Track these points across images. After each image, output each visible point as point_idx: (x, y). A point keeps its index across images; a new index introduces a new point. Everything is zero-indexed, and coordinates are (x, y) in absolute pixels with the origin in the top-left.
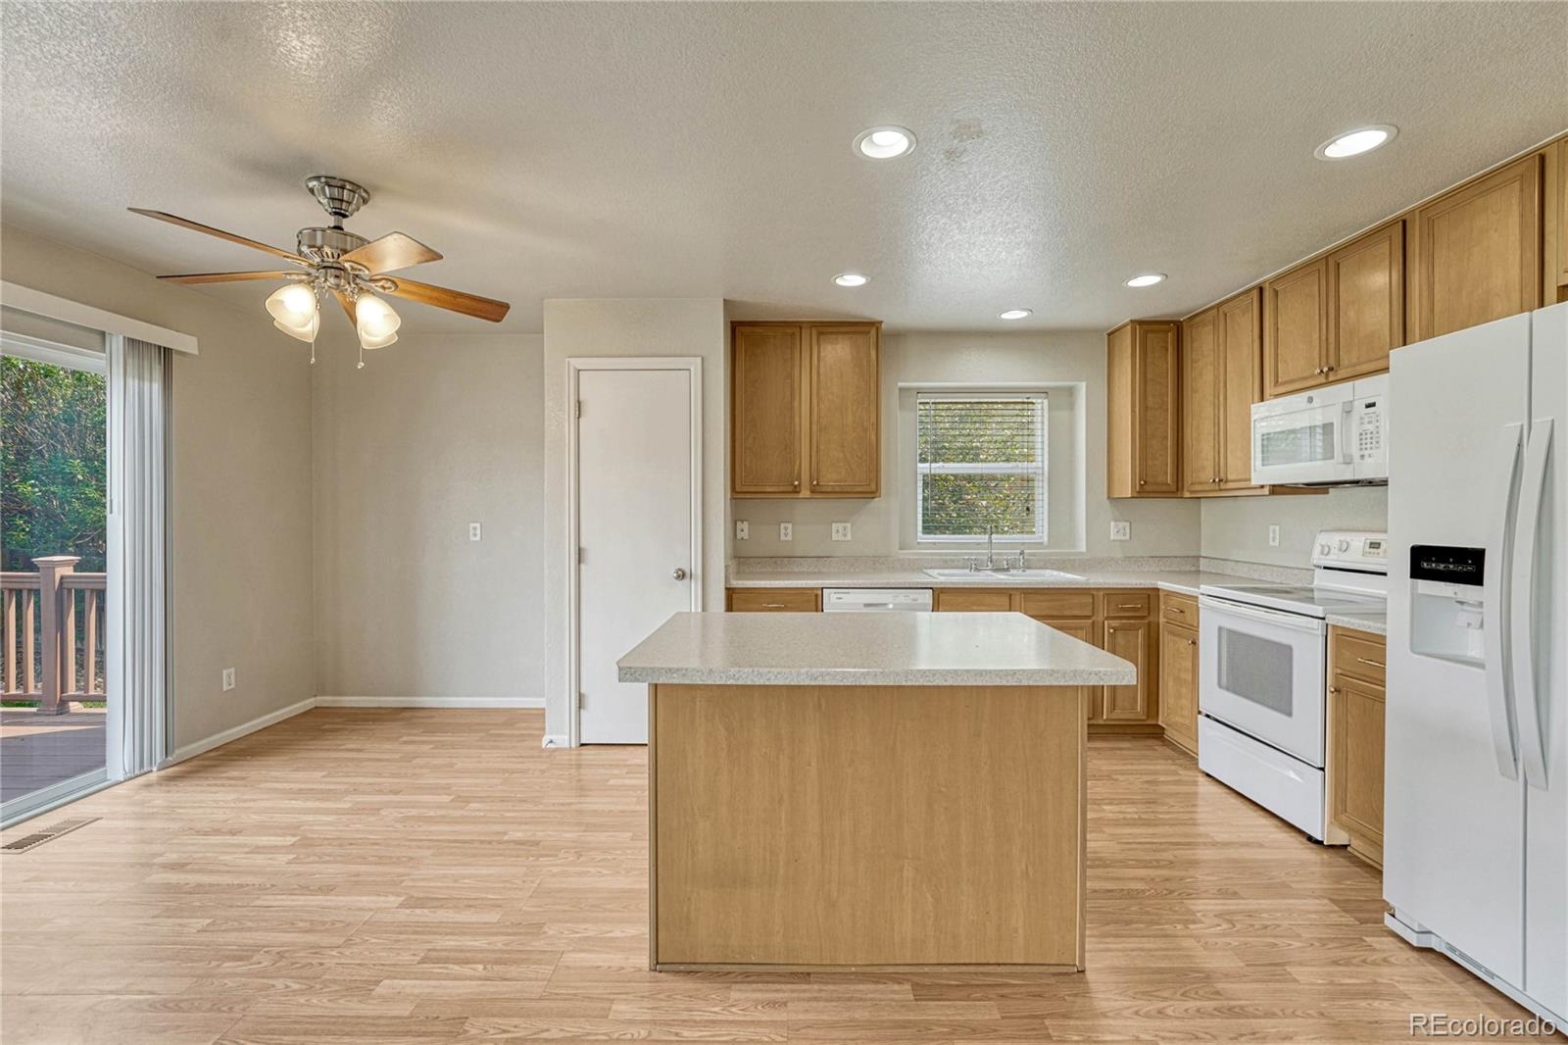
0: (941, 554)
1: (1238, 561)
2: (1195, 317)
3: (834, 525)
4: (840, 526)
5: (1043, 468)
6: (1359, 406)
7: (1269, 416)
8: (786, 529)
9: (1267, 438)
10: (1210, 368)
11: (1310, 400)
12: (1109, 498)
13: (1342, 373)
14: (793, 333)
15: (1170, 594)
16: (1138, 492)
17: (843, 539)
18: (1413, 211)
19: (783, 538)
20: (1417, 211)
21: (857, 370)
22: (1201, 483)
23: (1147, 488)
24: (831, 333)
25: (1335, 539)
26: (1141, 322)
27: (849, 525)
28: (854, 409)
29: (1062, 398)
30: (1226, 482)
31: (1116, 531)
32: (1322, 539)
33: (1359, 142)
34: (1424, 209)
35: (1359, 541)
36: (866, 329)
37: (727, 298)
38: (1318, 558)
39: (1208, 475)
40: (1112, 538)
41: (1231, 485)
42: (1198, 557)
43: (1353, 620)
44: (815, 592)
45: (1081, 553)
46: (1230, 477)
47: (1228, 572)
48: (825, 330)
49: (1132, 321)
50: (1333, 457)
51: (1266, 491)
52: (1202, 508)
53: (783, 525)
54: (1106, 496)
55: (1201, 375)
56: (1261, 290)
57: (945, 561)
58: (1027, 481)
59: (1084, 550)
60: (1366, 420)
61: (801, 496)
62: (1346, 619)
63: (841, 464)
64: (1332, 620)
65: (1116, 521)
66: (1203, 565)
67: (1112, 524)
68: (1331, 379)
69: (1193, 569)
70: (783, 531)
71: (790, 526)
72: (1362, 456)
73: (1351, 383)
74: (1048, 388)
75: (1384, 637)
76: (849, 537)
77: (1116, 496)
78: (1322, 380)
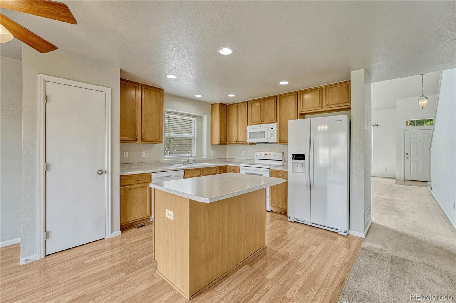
0: (174, 160)
1: (236, 159)
2: (231, 105)
3: (143, 152)
4: (145, 152)
5: (194, 136)
6: (270, 129)
7: (250, 129)
8: (126, 153)
9: (250, 133)
10: (235, 117)
11: (260, 126)
12: (211, 144)
13: (265, 122)
14: (136, 86)
15: (230, 166)
16: (220, 143)
17: (146, 156)
18: (278, 95)
19: (124, 157)
20: (279, 96)
21: (157, 103)
22: (232, 142)
23: (222, 142)
24: (149, 89)
25: (259, 154)
26: (221, 104)
27: (148, 152)
28: (156, 115)
29: (200, 118)
30: (239, 142)
31: (212, 152)
32: (256, 154)
33: (284, 83)
34: (280, 95)
35: (263, 154)
36: (160, 90)
37: (121, 69)
38: (255, 157)
39: (234, 140)
40: (211, 154)
41: (240, 142)
42: (226, 158)
43: (275, 168)
44: (150, 174)
45: (205, 158)
46: (240, 141)
47: (234, 161)
48: (147, 88)
49: (219, 103)
50: (265, 138)
51: (248, 144)
52: (227, 147)
53: (124, 152)
54: (210, 144)
55: (232, 118)
56: (248, 102)
57: (176, 162)
58: (191, 139)
59: (206, 157)
60: (271, 131)
61: (138, 142)
62: (274, 168)
63: (151, 132)
64: (271, 168)
65: (212, 150)
66: (227, 160)
67: (211, 151)
68: (263, 123)
69: (225, 161)
70: (124, 154)
71: (127, 152)
72: (271, 138)
73: (268, 124)
74: (197, 116)
75: (287, 171)
76: (148, 156)
77: (213, 144)
78: (261, 123)
